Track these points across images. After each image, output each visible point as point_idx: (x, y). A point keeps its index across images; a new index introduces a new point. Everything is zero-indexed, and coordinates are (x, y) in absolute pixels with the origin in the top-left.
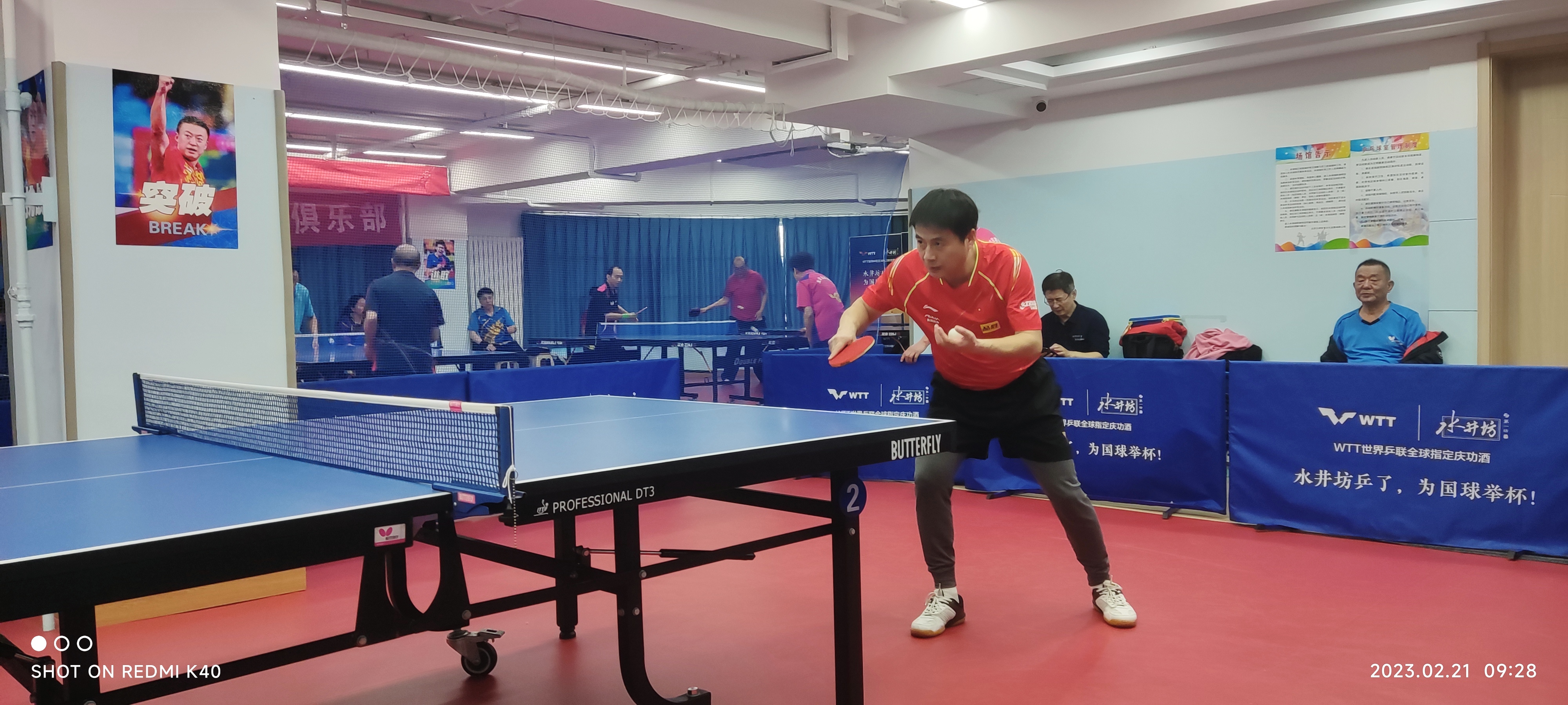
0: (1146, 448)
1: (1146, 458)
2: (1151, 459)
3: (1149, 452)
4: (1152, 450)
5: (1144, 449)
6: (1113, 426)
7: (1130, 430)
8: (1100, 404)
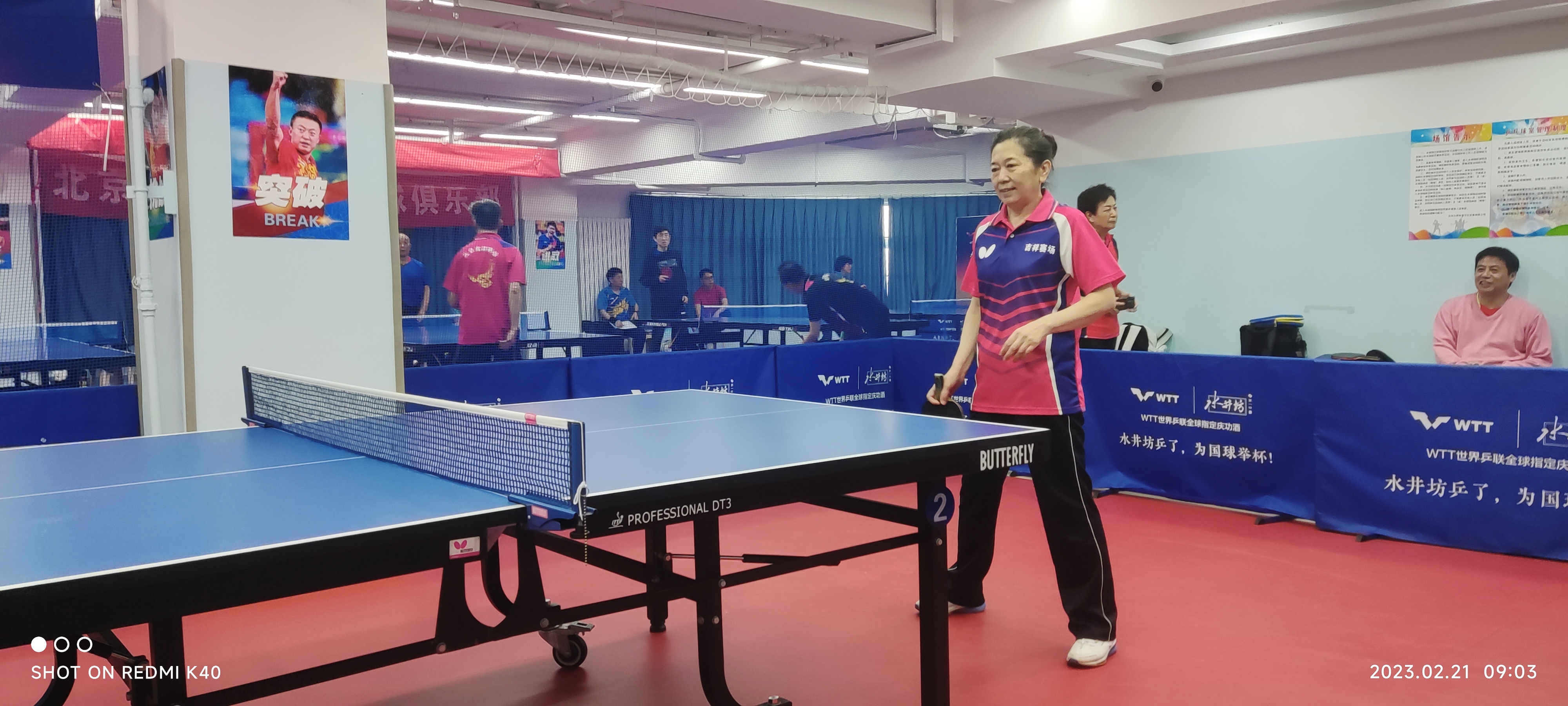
0: (1256, 450)
1: (1256, 461)
2: (1262, 462)
3: (1259, 454)
4: (1262, 453)
5: (1254, 451)
6: (1221, 426)
7: (1239, 430)
8: (1207, 403)
